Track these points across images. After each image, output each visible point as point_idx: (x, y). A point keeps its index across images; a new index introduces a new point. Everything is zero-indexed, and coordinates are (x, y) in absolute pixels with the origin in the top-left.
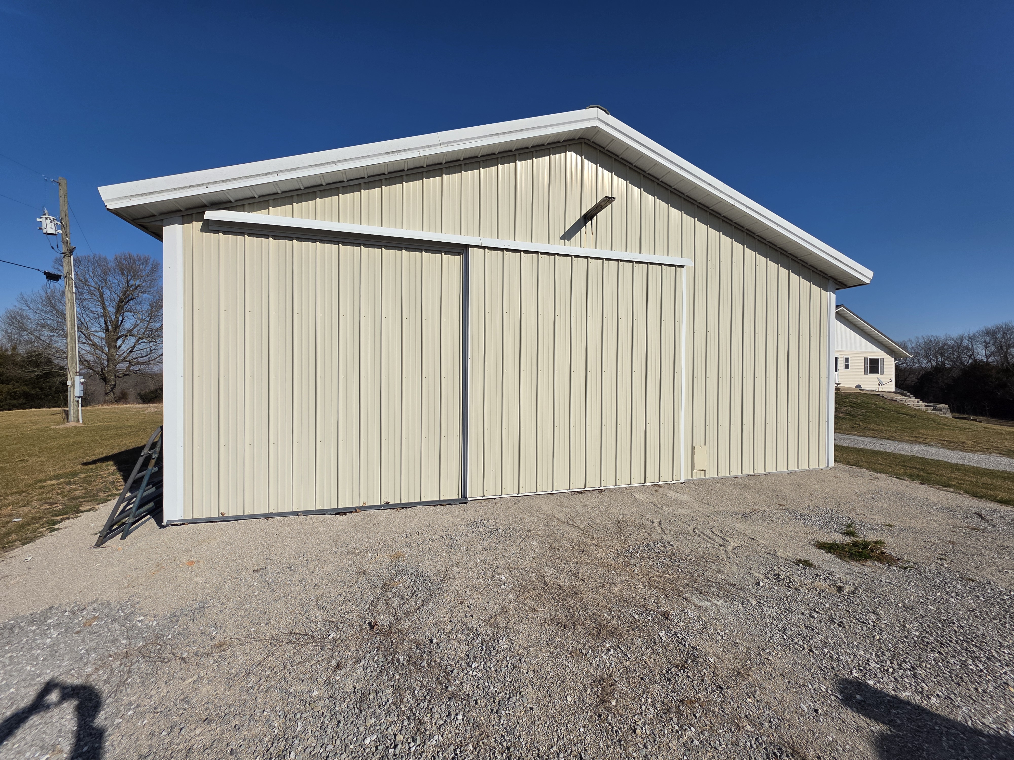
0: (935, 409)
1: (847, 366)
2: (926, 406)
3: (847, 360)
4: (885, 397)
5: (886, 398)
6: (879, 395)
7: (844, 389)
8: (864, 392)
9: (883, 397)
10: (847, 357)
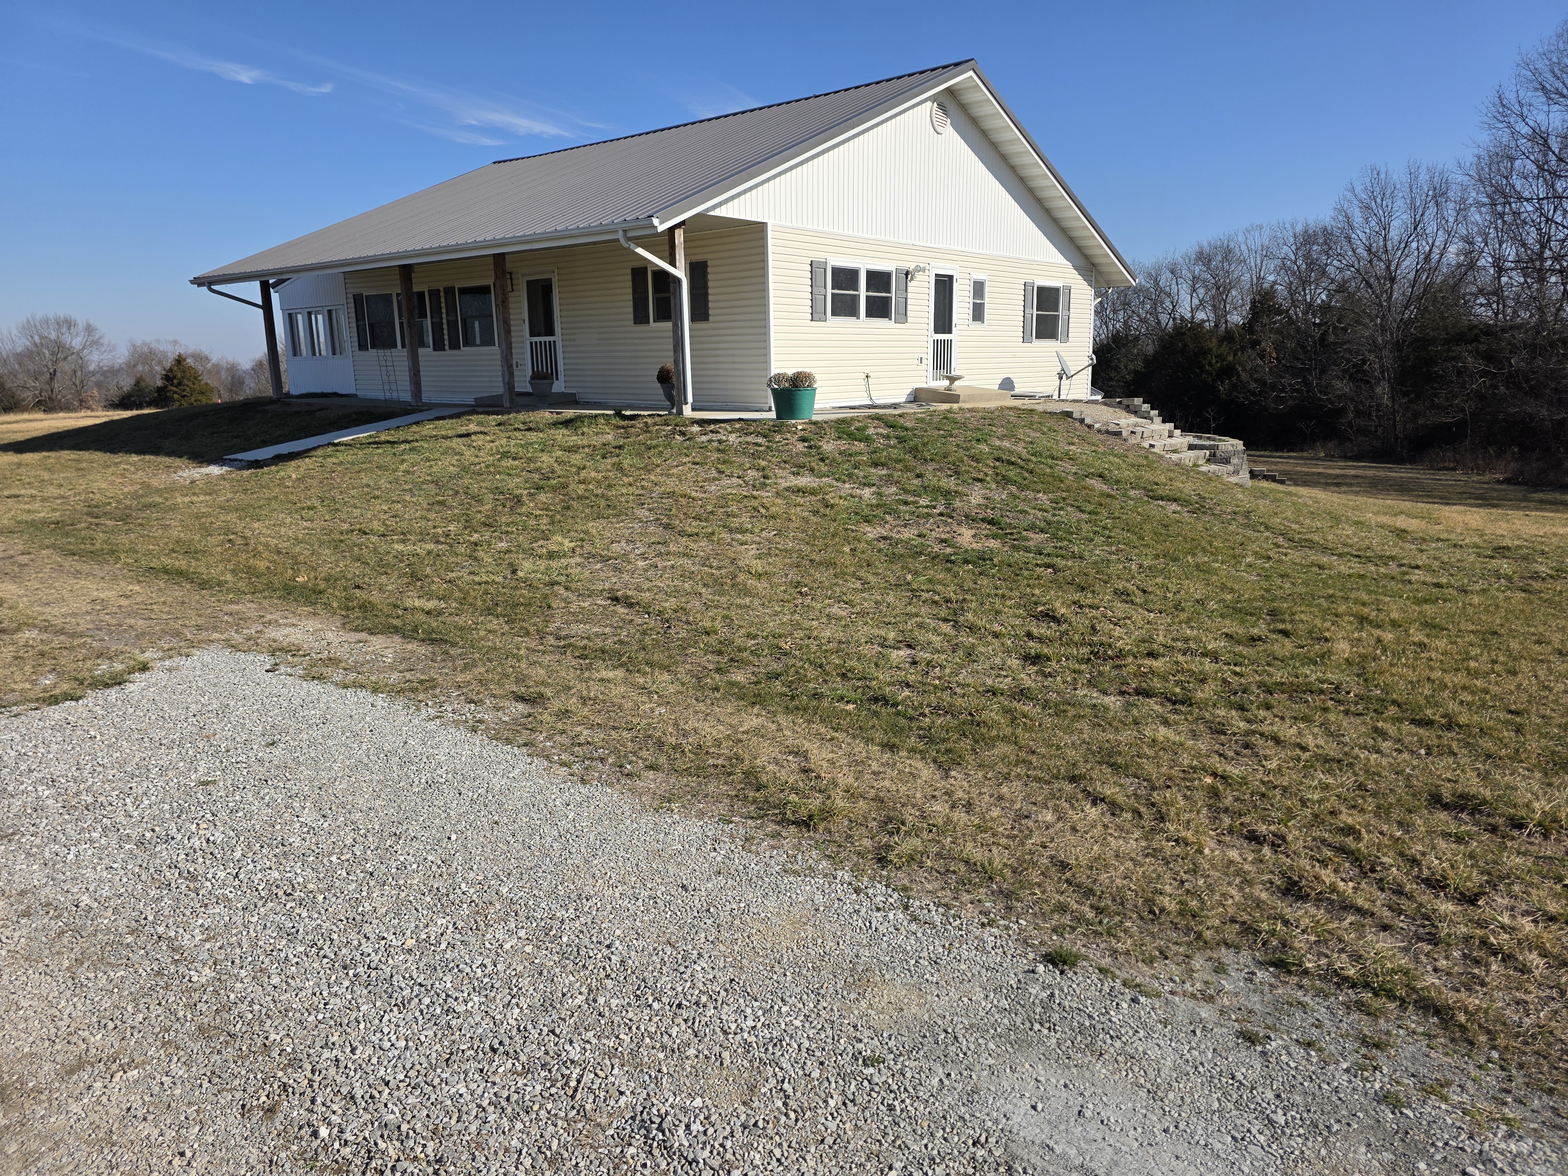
0: (1212, 459)
1: (978, 313)
2: (1191, 447)
3: (979, 288)
4: (1088, 421)
5: (1090, 427)
6: (1069, 414)
7: (972, 398)
8: (1026, 403)
9: (1082, 421)
10: (979, 276)
